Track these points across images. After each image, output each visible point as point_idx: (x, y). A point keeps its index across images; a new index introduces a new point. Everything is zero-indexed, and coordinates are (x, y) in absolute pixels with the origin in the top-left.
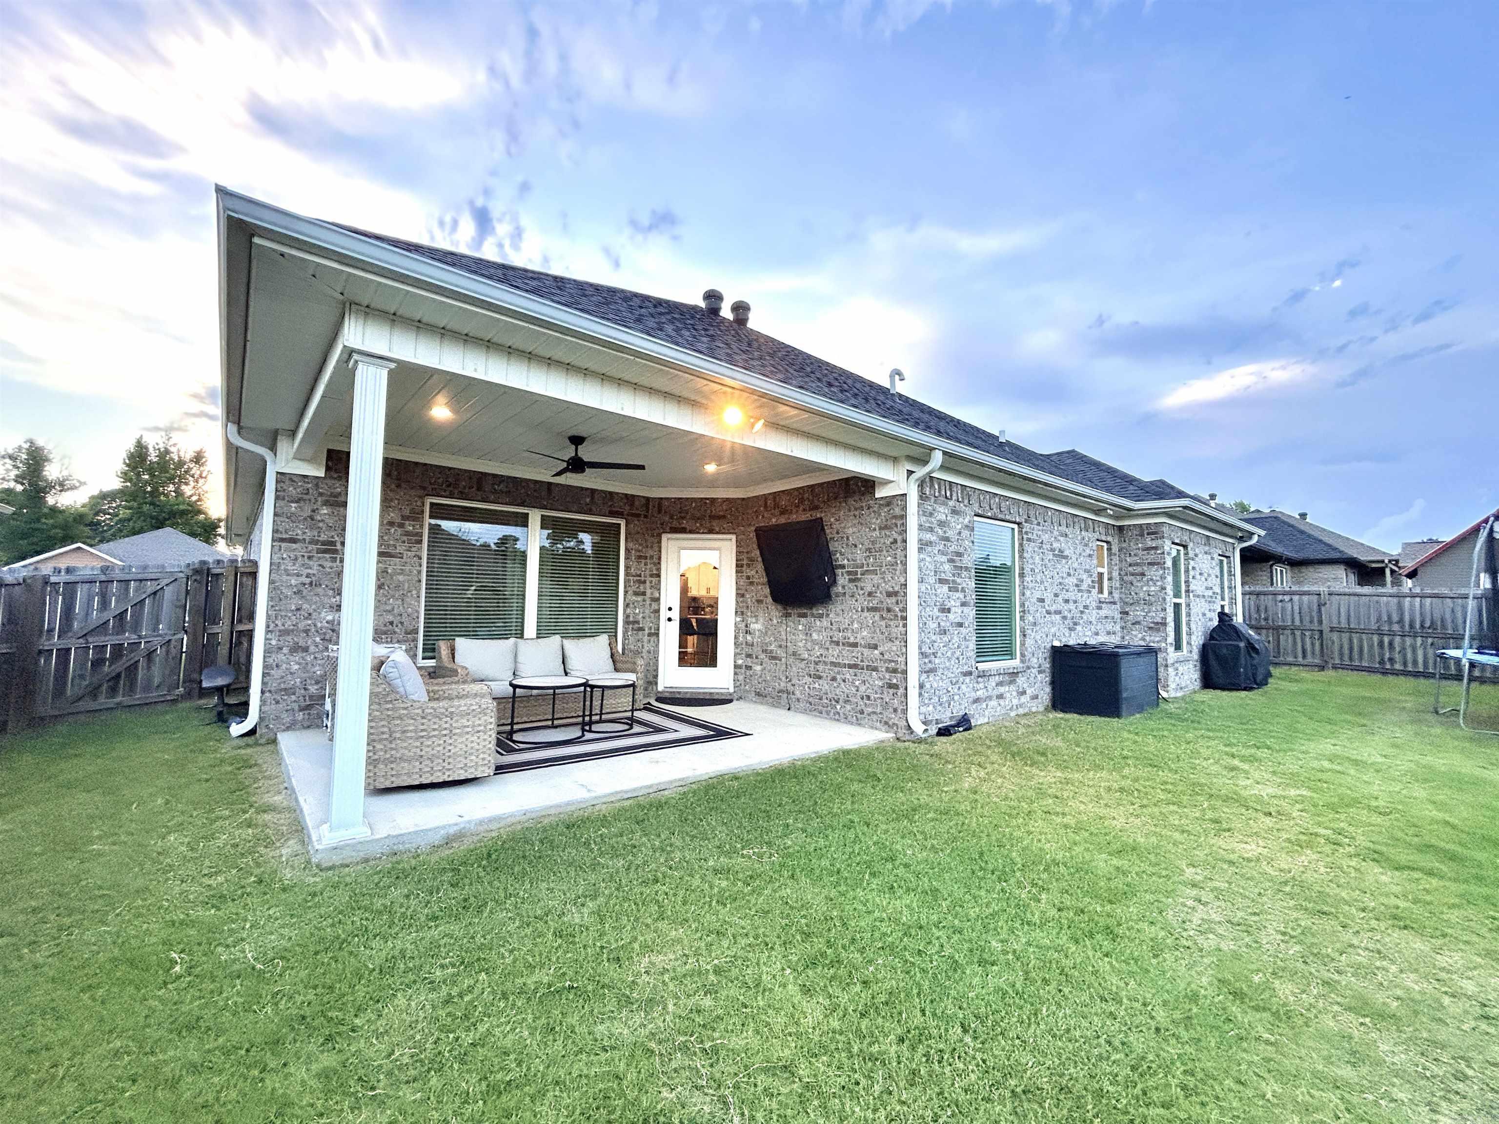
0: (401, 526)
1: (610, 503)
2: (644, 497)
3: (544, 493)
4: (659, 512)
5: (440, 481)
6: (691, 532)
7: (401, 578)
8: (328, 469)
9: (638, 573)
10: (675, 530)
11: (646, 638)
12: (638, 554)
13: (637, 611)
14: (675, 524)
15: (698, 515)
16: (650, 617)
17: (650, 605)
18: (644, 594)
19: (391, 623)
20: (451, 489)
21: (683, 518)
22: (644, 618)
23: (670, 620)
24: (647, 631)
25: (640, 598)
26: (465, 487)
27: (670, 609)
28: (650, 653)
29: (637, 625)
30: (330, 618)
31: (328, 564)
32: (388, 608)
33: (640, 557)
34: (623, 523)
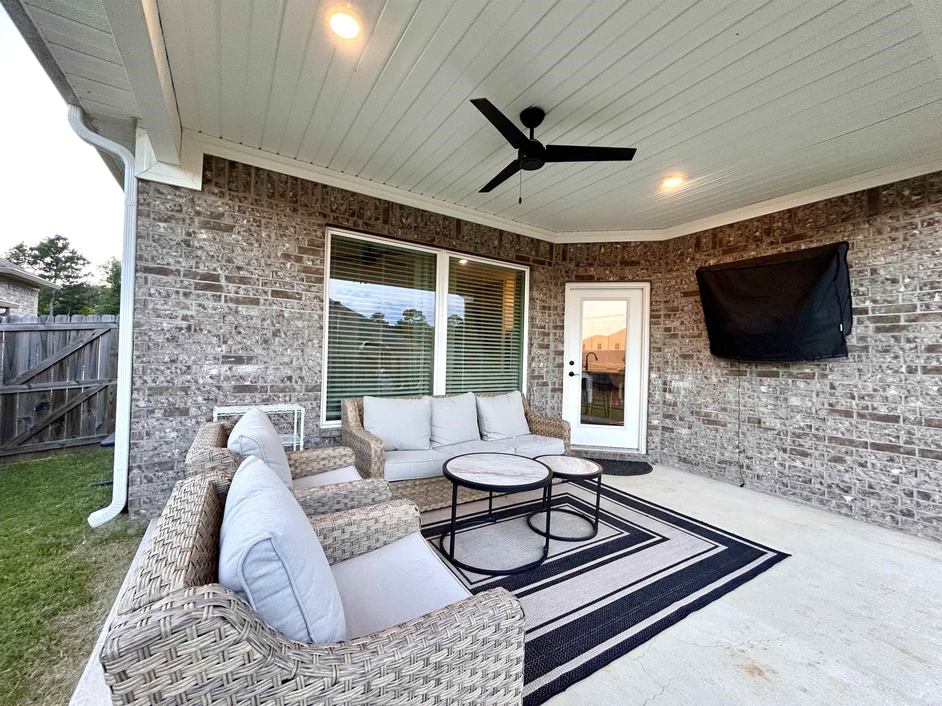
0: (299, 260)
1: (517, 248)
2: (548, 243)
3: (453, 233)
4: (564, 259)
5: (343, 208)
6: (599, 280)
7: (300, 324)
8: (206, 181)
9: (543, 324)
10: (581, 279)
11: (549, 394)
12: (543, 304)
13: (542, 365)
14: (581, 272)
15: (608, 262)
16: (554, 371)
17: (554, 358)
18: (547, 347)
19: (290, 378)
20: (355, 218)
21: (591, 265)
22: (547, 372)
23: (571, 374)
24: (550, 387)
25: (544, 352)
26: (370, 219)
27: (572, 363)
28: (554, 409)
29: (541, 380)
30: (214, 372)
31: (210, 304)
32: (286, 359)
33: (544, 307)
34: (527, 270)
